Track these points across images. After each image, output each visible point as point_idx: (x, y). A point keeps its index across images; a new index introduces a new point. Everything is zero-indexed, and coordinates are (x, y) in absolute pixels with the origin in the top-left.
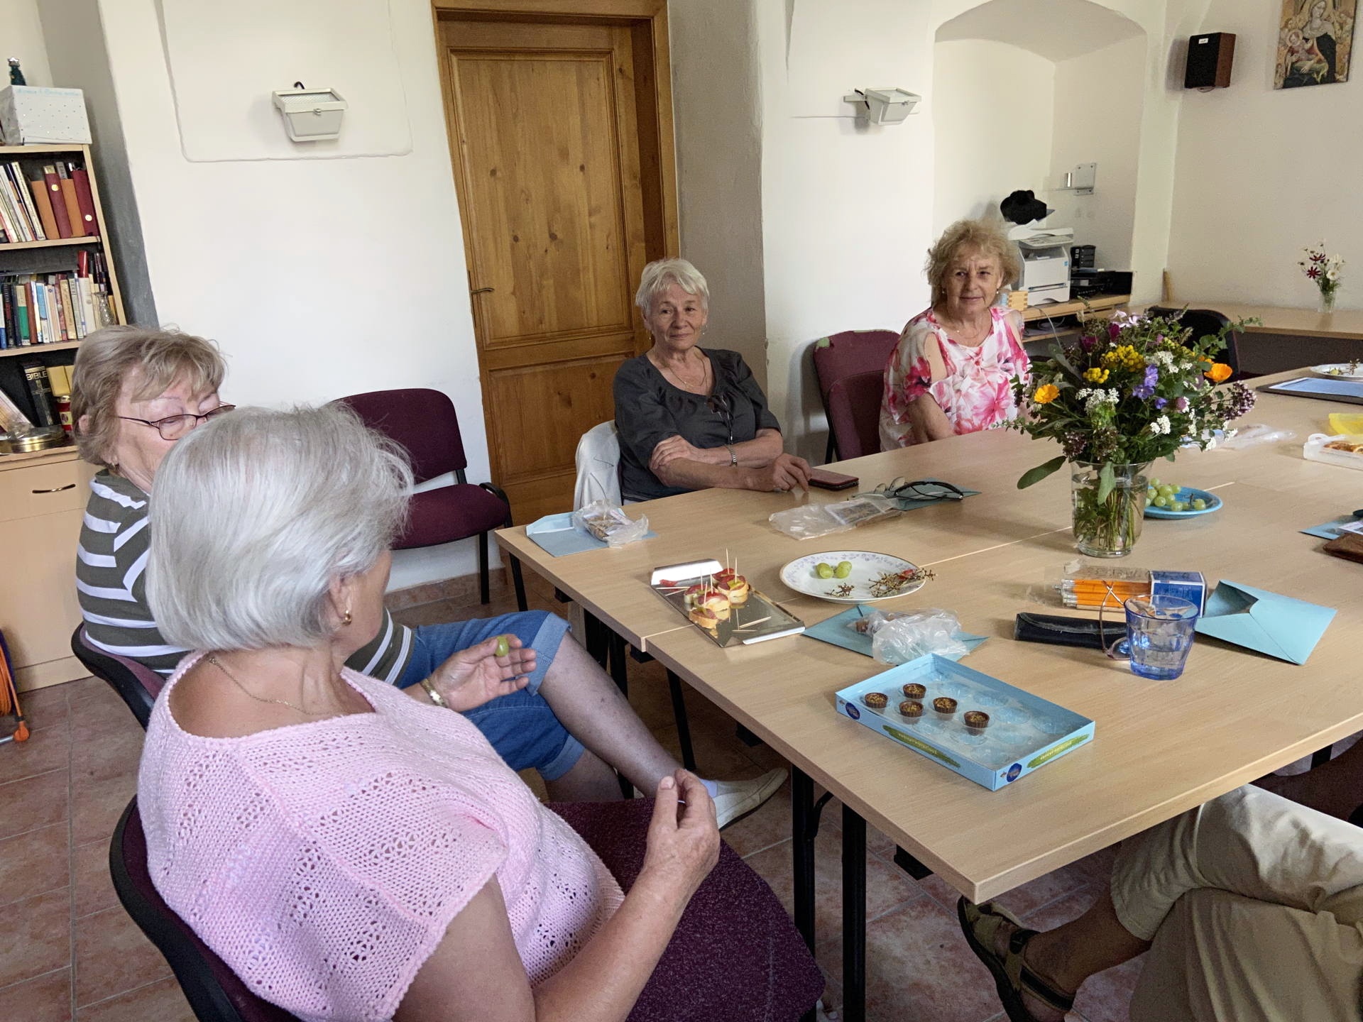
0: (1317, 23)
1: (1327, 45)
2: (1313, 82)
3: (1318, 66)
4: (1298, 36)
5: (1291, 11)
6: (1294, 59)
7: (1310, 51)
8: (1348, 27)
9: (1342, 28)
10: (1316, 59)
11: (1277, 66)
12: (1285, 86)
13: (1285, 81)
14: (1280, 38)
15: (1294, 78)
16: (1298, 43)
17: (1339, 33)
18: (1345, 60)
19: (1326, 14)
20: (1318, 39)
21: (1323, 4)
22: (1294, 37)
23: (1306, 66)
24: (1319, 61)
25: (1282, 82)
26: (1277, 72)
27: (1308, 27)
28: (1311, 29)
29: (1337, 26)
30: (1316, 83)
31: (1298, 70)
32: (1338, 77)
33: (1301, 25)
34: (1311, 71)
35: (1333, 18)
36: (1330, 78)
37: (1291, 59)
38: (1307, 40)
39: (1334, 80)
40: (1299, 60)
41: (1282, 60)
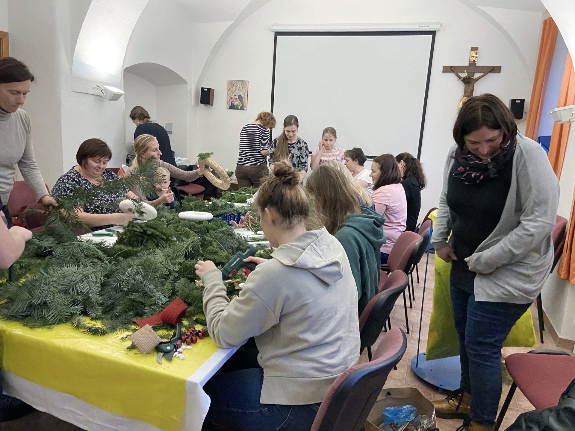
0: (238, 91)
1: (241, 98)
2: (237, 109)
3: (239, 104)
5: (230, 86)
6: (232, 100)
7: (236, 99)
8: (246, 94)
9: (245, 94)
10: (238, 102)
12: (230, 108)
13: (230, 106)
14: (228, 94)
15: (232, 107)
16: (233, 96)
17: (244, 95)
18: (246, 104)
19: (240, 89)
20: (238, 96)
21: (239, 86)
22: (231, 94)
23: (236, 104)
24: (239, 103)
25: (229, 107)
27: (235, 92)
28: (236, 93)
29: (243, 94)
30: (239, 109)
31: (233, 104)
32: (244, 108)
33: (233, 91)
34: (237, 106)
35: (242, 91)
36: (242, 109)
37: (231, 101)
38: (235, 96)
39: (243, 109)
40: (233, 101)
41: (228, 100)
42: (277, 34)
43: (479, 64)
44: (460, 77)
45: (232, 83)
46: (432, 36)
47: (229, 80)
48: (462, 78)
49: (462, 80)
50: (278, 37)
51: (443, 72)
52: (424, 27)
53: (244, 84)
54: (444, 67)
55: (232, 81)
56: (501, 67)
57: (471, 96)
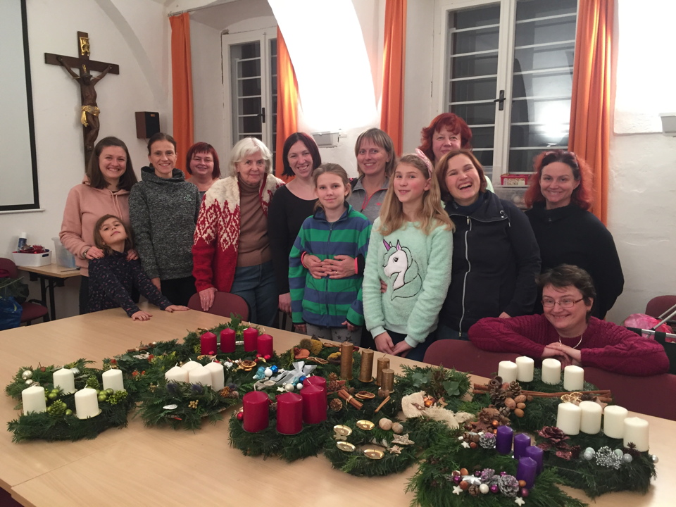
43: (92, 58)
44: (74, 75)
48: (77, 76)
49: (78, 80)
51: (46, 62)
54: (46, 54)
56: (117, 66)
57: (95, 105)
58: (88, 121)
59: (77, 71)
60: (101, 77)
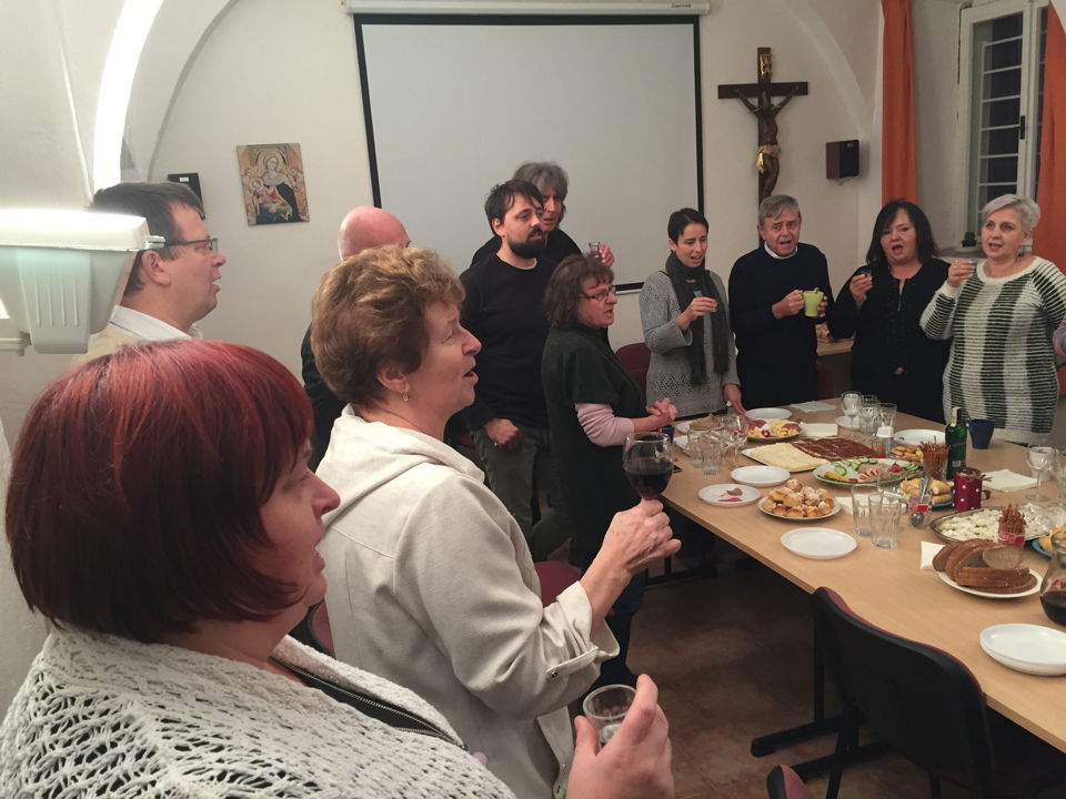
0: (273, 174)
1: (287, 192)
2: (281, 221)
3: (283, 208)
4: (259, 182)
5: (247, 163)
6: (261, 200)
7: (273, 196)
8: (299, 179)
9: (295, 180)
10: (280, 202)
11: (247, 206)
12: (258, 223)
13: (258, 218)
14: (243, 184)
15: (264, 217)
16: (261, 189)
17: (294, 183)
18: (303, 204)
19: (279, 168)
20: (277, 186)
21: (274, 159)
22: (255, 184)
23: (274, 208)
24: (283, 204)
25: (254, 219)
26: (247, 211)
27: (266, 178)
28: (270, 179)
29: (291, 178)
30: (285, 222)
31: (267, 210)
32: (302, 217)
33: (260, 174)
34: (278, 213)
35: (286, 172)
36: (296, 217)
37: (257, 202)
38: (268, 187)
39: (300, 220)
40: (265, 202)
41: (250, 202)
42: (361, 19)
44: (751, 107)
45: (251, 155)
46: (692, 26)
47: (238, 147)
48: (755, 108)
49: (755, 113)
50: (365, 28)
51: (720, 97)
52: (682, 8)
53: (289, 155)
54: (719, 86)
55: (250, 147)
56: (806, 83)
57: (774, 142)
58: (765, 166)
59: (754, 101)
60: (783, 104)
